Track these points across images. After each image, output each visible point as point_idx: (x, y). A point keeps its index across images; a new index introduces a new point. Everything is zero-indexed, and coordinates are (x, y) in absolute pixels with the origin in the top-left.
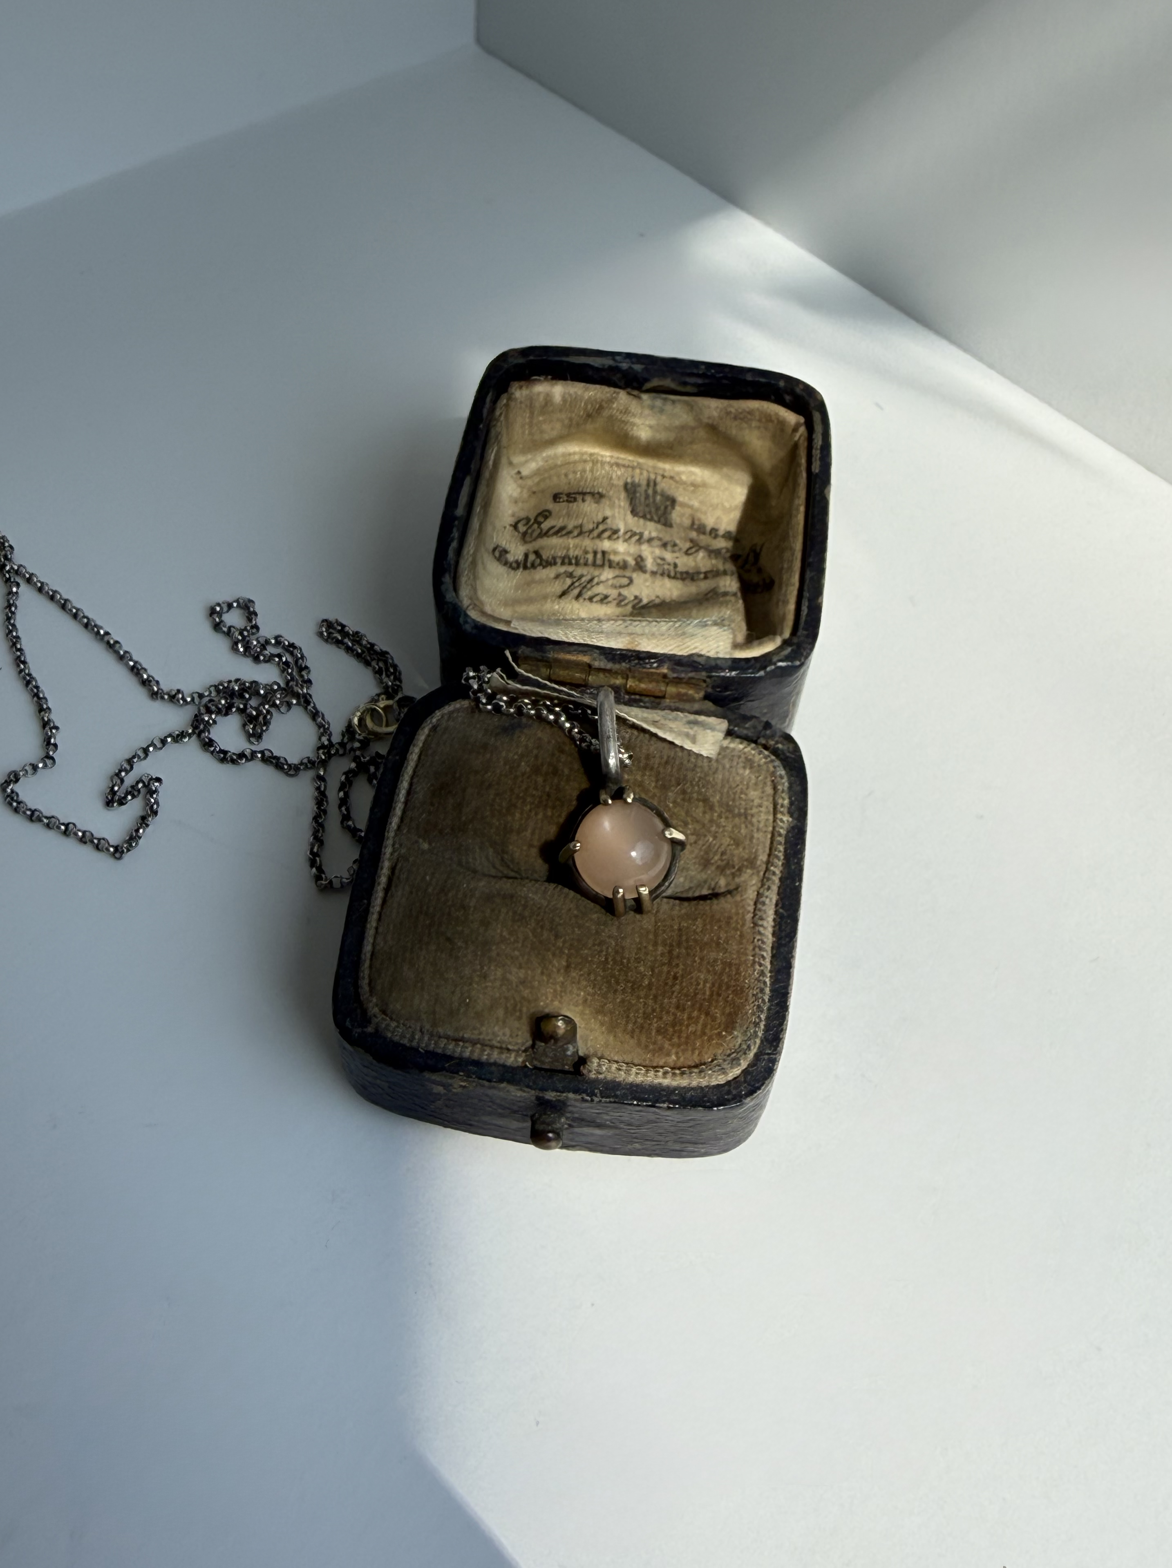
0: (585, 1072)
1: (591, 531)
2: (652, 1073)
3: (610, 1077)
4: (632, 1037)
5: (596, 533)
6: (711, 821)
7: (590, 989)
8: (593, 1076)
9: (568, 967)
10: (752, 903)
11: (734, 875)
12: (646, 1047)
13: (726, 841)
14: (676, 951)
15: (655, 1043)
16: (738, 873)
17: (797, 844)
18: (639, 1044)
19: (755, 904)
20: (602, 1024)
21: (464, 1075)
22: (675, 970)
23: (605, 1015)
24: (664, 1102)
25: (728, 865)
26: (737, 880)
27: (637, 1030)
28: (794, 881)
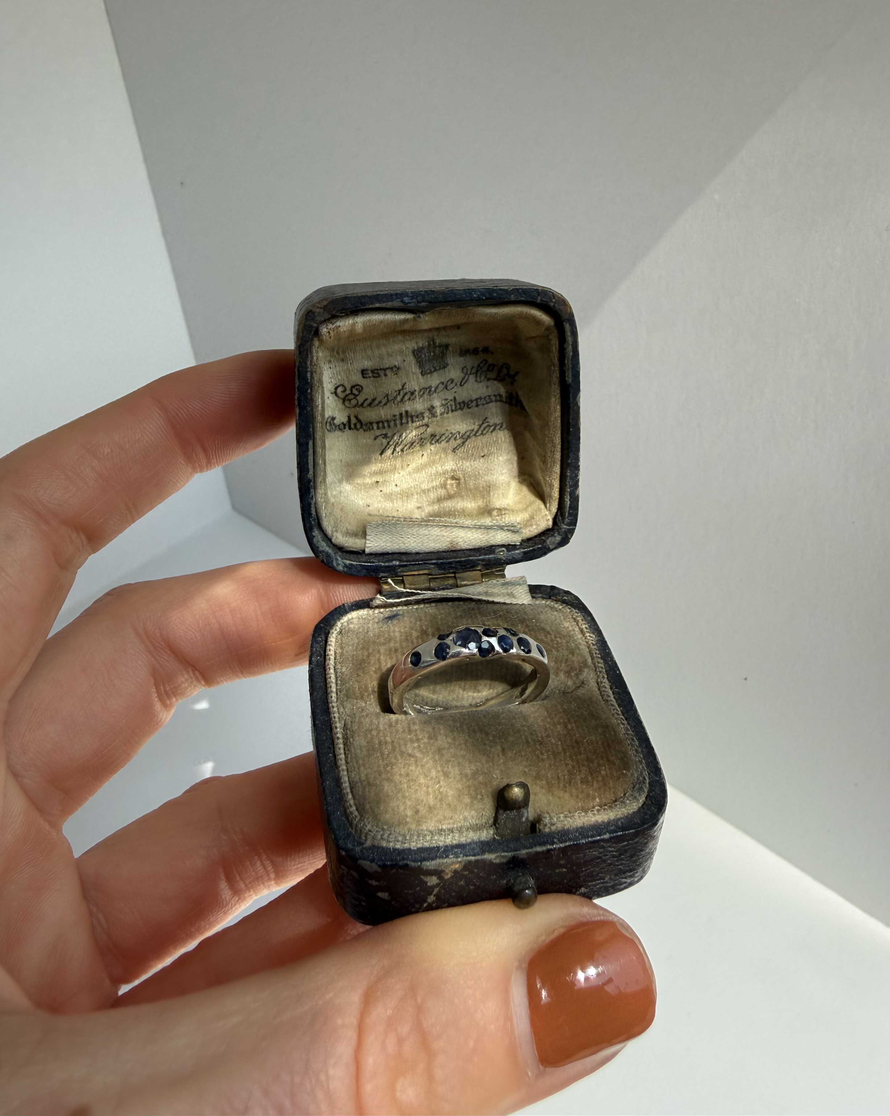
0: (541, 827)
1: (396, 398)
2: (590, 814)
3: (559, 826)
4: (566, 791)
5: (399, 398)
6: (552, 640)
7: (524, 763)
8: (547, 830)
9: (503, 750)
10: (597, 690)
11: (577, 675)
12: (577, 797)
13: (566, 653)
14: (569, 727)
15: (583, 792)
16: (580, 673)
17: (605, 650)
18: (571, 795)
19: (599, 689)
20: (542, 787)
21: (454, 857)
22: (574, 737)
23: (542, 780)
24: (605, 834)
25: (572, 669)
26: (581, 677)
27: (567, 785)
28: (615, 671)
